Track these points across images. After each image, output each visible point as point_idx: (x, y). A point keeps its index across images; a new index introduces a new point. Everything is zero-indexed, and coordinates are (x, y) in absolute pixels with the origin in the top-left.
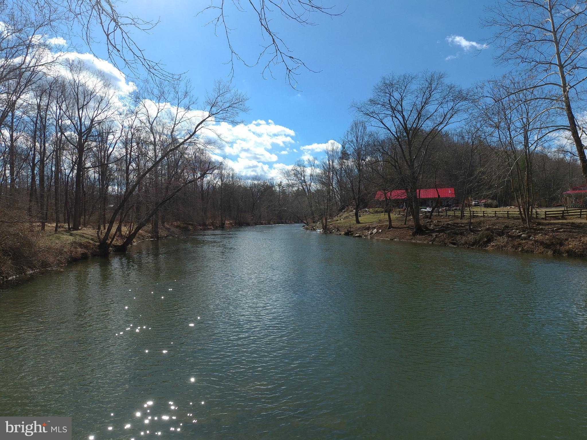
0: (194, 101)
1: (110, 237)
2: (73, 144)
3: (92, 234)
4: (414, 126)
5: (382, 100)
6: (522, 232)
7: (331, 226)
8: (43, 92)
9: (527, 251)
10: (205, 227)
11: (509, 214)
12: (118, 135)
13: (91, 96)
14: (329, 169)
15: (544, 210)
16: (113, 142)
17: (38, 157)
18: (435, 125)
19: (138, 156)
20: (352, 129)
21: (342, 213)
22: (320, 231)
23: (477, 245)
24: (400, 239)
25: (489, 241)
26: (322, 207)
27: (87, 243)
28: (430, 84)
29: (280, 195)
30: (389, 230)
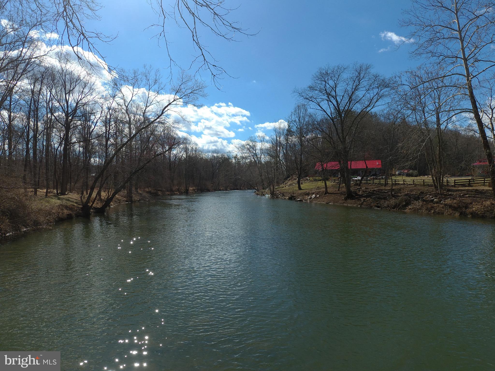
0: (163, 87)
1: (91, 201)
2: (61, 123)
3: (77, 199)
4: (346, 108)
5: (319, 87)
6: (435, 197)
7: (278, 192)
8: (36, 80)
9: (438, 213)
10: (172, 193)
11: (425, 182)
12: (98, 116)
13: (77, 83)
14: (277, 144)
15: (453, 179)
16: (94, 121)
17: (31, 134)
18: (364, 108)
19: (116, 134)
20: (295, 111)
21: (287, 181)
22: (268, 196)
23: (397, 208)
24: (334, 203)
25: (407, 204)
26: (270, 176)
27: (72, 206)
28: (359, 74)
29: (235, 166)
30: (325, 195)
